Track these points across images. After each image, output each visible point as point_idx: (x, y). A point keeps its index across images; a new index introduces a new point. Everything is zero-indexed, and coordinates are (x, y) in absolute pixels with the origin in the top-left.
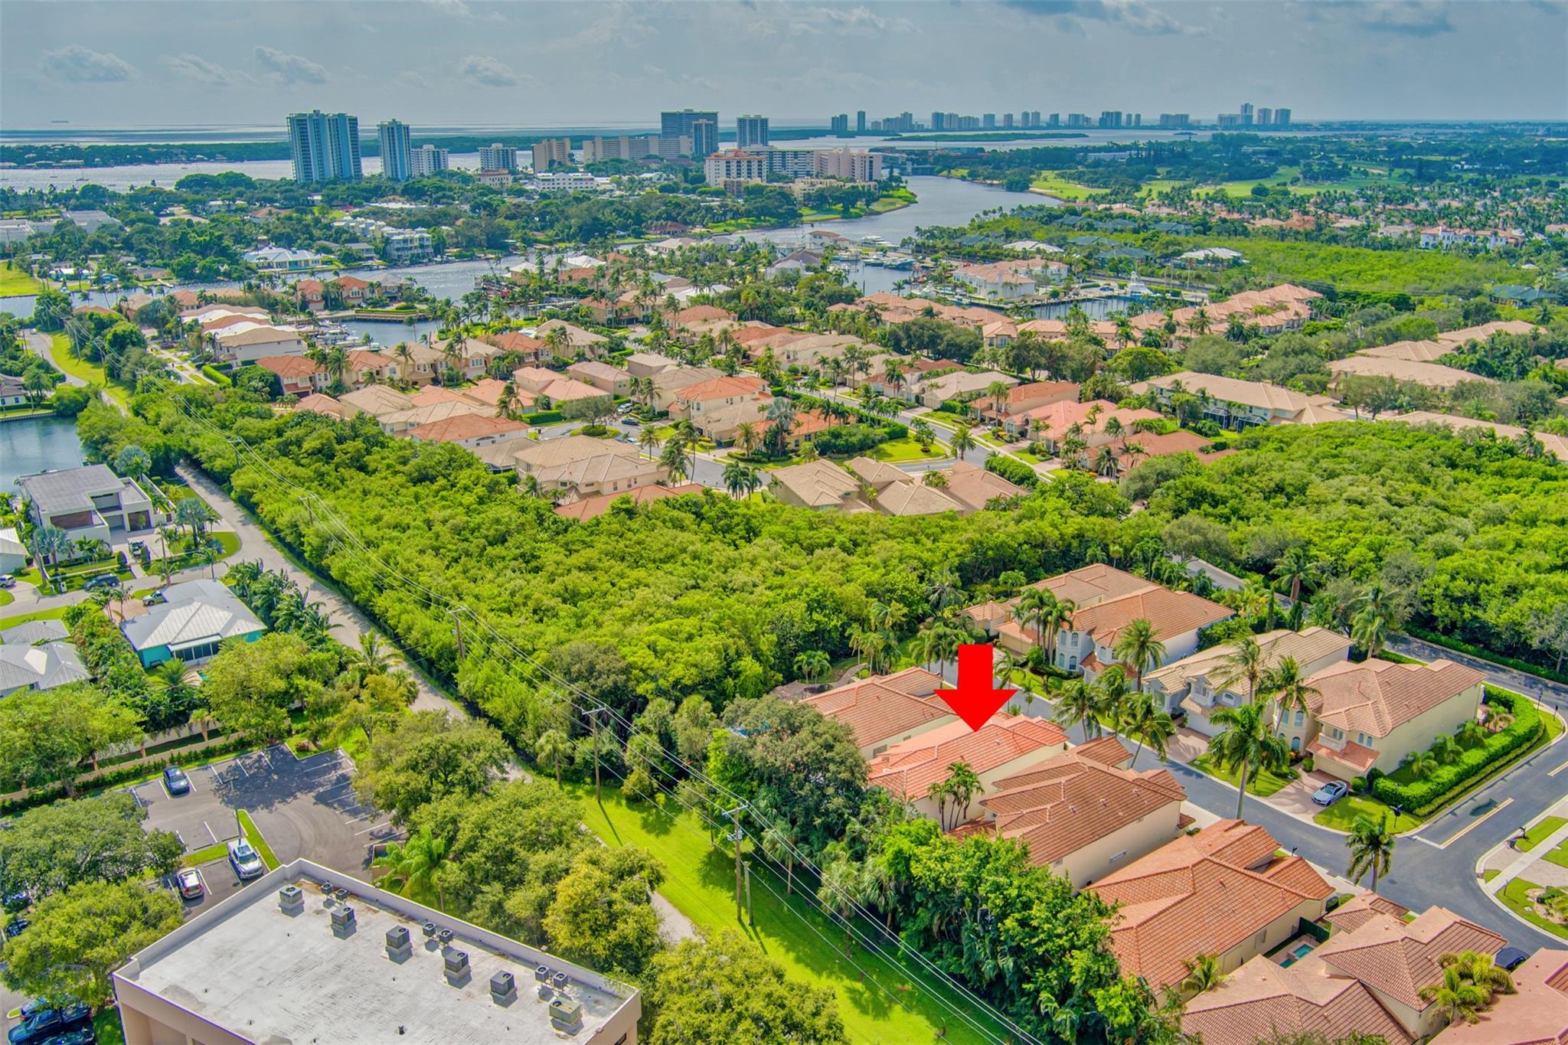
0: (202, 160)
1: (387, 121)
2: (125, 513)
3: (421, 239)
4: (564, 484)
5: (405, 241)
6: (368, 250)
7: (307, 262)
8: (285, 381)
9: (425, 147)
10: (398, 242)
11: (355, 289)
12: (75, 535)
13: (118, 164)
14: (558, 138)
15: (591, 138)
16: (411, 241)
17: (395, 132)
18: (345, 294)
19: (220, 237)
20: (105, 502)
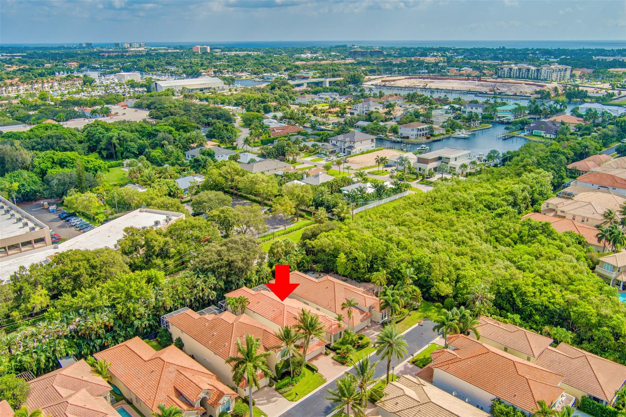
20: (446, 161)
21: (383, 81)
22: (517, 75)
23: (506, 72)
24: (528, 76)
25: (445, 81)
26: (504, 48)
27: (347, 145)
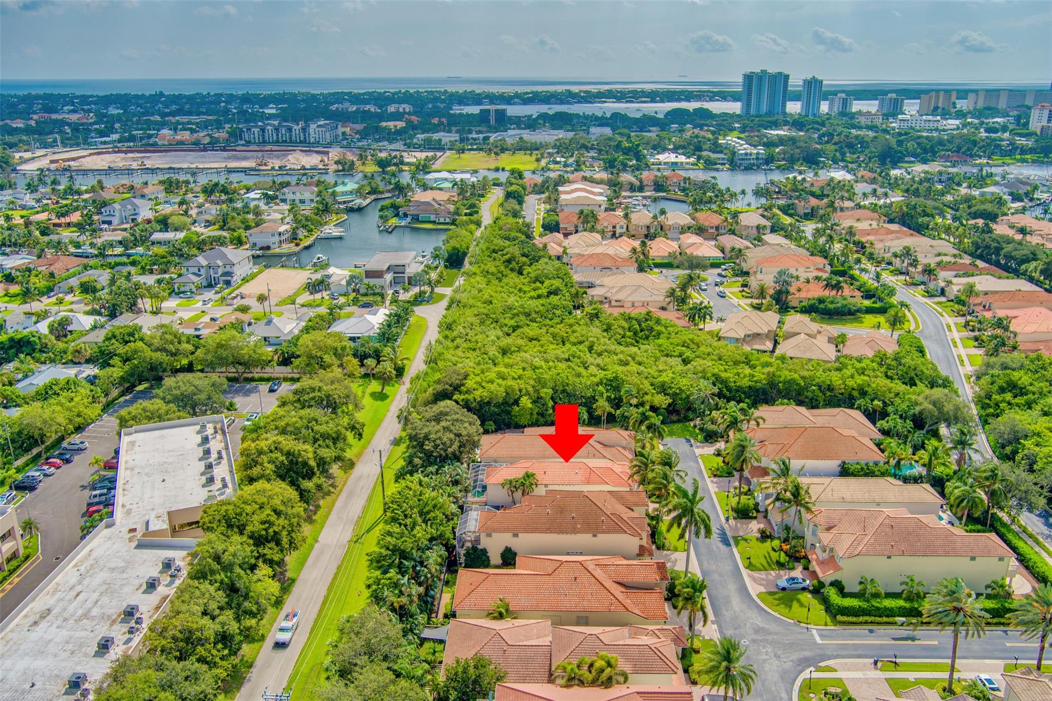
0: (718, 100)
1: (809, 77)
2: (406, 275)
3: (758, 154)
4: (606, 298)
5: (746, 154)
6: (723, 159)
7: (682, 163)
8: (561, 226)
9: (839, 95)
10: (742, 154)
11: (675, 180)
12: (372, 281)
13: (669, 101)
14: (946, 91)
15: (976, 92)
16: (751, 154)
17: (813, 85)
18: (668, 183)
19: (638, 145)
20: (400, 269)
21: (52, 162)
22: (275, 138)
23: (256, 135)
24: (291, 138)
25: (169, 154)
26: (161, 92)
27: (220, 271)
